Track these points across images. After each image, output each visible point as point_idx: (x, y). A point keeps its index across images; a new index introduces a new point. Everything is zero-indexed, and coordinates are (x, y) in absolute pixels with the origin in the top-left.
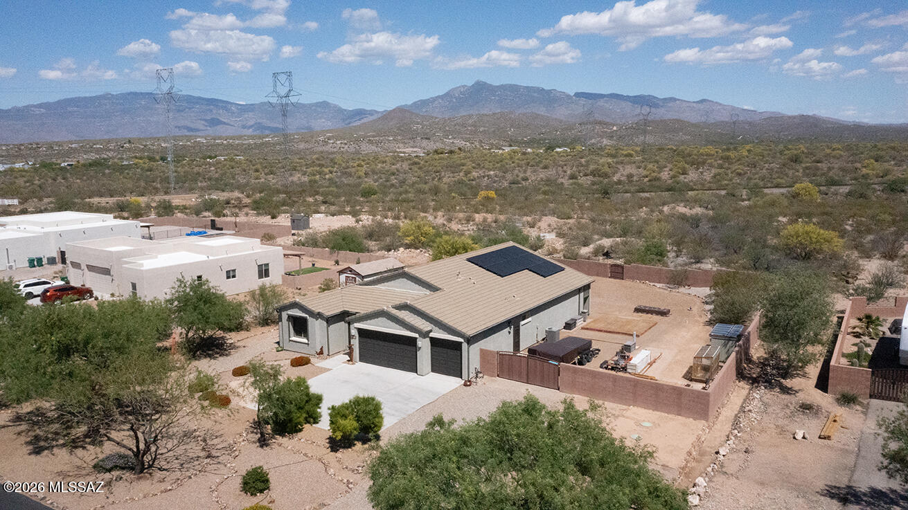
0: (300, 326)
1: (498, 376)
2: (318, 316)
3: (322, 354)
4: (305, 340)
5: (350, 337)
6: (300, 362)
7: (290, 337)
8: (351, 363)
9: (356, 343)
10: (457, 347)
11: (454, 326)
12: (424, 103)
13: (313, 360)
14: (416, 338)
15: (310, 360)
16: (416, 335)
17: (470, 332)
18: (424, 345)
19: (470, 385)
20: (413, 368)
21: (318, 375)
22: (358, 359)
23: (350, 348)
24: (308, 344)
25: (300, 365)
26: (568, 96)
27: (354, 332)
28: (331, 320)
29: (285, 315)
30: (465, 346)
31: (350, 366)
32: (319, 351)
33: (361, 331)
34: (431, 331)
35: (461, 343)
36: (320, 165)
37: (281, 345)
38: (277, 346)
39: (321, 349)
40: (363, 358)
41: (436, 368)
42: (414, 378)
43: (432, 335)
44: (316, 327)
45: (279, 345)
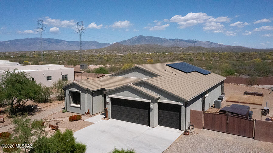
0: (76, 98)
1: (203, 128)
2: (87, 91)
3: (89, 113)
4: (79, 106)
5: (106, 103)
6: (74, 119)
7: (70, 104)
8: (106, 119)
9: (109, 107)
10: (177, 109)
11: (176, 94)
12: (124, 41)
13: (83, 117)
14: (149, 103)
15: (81, 117)
16: (150, 101)
17: (188, 98)
18: (154, 107)
19: (188, 135)
20: (147, 123)
21: (85, 127)
22: (111, 117)
23: (106, 110)
24: (80, 108)
25: (75, 121)
26: (167, 40)
27: (108, 100)
28: (94, 94)
29: (68, 92)
30: (183, 108)
31: (105, 121)
32: (87, 112)
33: (112, 99)
34: (159, 98)
35: (181, 106)
36: (92, 57)
37: (66, 109)
38: (63, 109)
39: (88, 111)
40: (114, 117)
41: (161, 123)
42: (148, 129)
43: (160, 101)
44: (85, 98)
45: (64, 109)
